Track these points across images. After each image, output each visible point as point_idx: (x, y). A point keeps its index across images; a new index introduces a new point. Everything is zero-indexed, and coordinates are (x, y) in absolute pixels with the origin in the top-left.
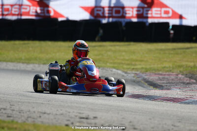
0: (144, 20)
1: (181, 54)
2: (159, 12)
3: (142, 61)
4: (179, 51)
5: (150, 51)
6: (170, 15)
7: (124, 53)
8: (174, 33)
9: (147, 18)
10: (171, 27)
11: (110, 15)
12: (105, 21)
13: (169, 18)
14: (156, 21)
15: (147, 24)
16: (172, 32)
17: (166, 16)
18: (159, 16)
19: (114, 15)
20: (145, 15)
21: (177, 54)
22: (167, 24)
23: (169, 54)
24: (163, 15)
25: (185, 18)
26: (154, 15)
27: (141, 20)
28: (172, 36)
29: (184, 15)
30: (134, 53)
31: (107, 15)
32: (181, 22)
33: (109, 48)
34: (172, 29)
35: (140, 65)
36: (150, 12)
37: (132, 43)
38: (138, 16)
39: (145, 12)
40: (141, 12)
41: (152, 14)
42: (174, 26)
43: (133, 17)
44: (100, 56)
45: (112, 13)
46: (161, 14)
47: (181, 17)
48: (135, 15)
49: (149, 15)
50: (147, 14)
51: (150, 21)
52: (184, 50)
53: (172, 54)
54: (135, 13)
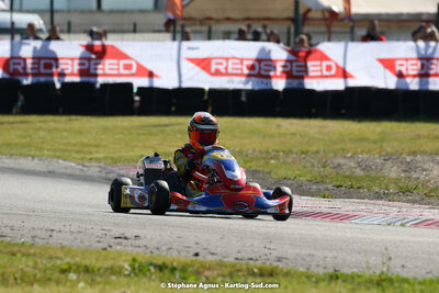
0: (92, 80)
1: (157, 134)
2: (116, 67)
3: (98, 146)
4: (154, 130)
5: (106, 130)
6: (134, 70)
7: (65, 134)
8: (141, 101)
9: (96, 75)
10: (135, 90)
11: (36, 71)
12: (27, 81)
13: (132, 75)
14: (111, 80)
15: (98, 86)
16: (137, 98)
17: (127, 72)
18: (116, 72)
19: (42, 70)
20: (92, 71)
21: (151, 134)
22: (130, 85)
23: (139, 134)
24: (122, 71)
25: (157, 76)
26: (107, 72)
27: (86, 79)
28: (136, 105)
29: (155, 72)
30: (80, 132)
31: (29, 71)
32: (151, 82)
33: (38, 125)
34: (138, 94)
35: (97, 152)
36: (100, 67)
37: (73, 117)
38: (82, 73)
39: (92, 67)
40: (86, 67)
41: (103, 69)
42: (141, 89)
43: (72, 74)
44: (28, 139)
45: (39, 68)
46: (118, 69)
47: (151, 75)
48: (76, 71)
49: (99, 72)
50: (96, 69)
51: (101, 80)
52: (162, 128)
53: (142, 134)
54: (76, 68)
